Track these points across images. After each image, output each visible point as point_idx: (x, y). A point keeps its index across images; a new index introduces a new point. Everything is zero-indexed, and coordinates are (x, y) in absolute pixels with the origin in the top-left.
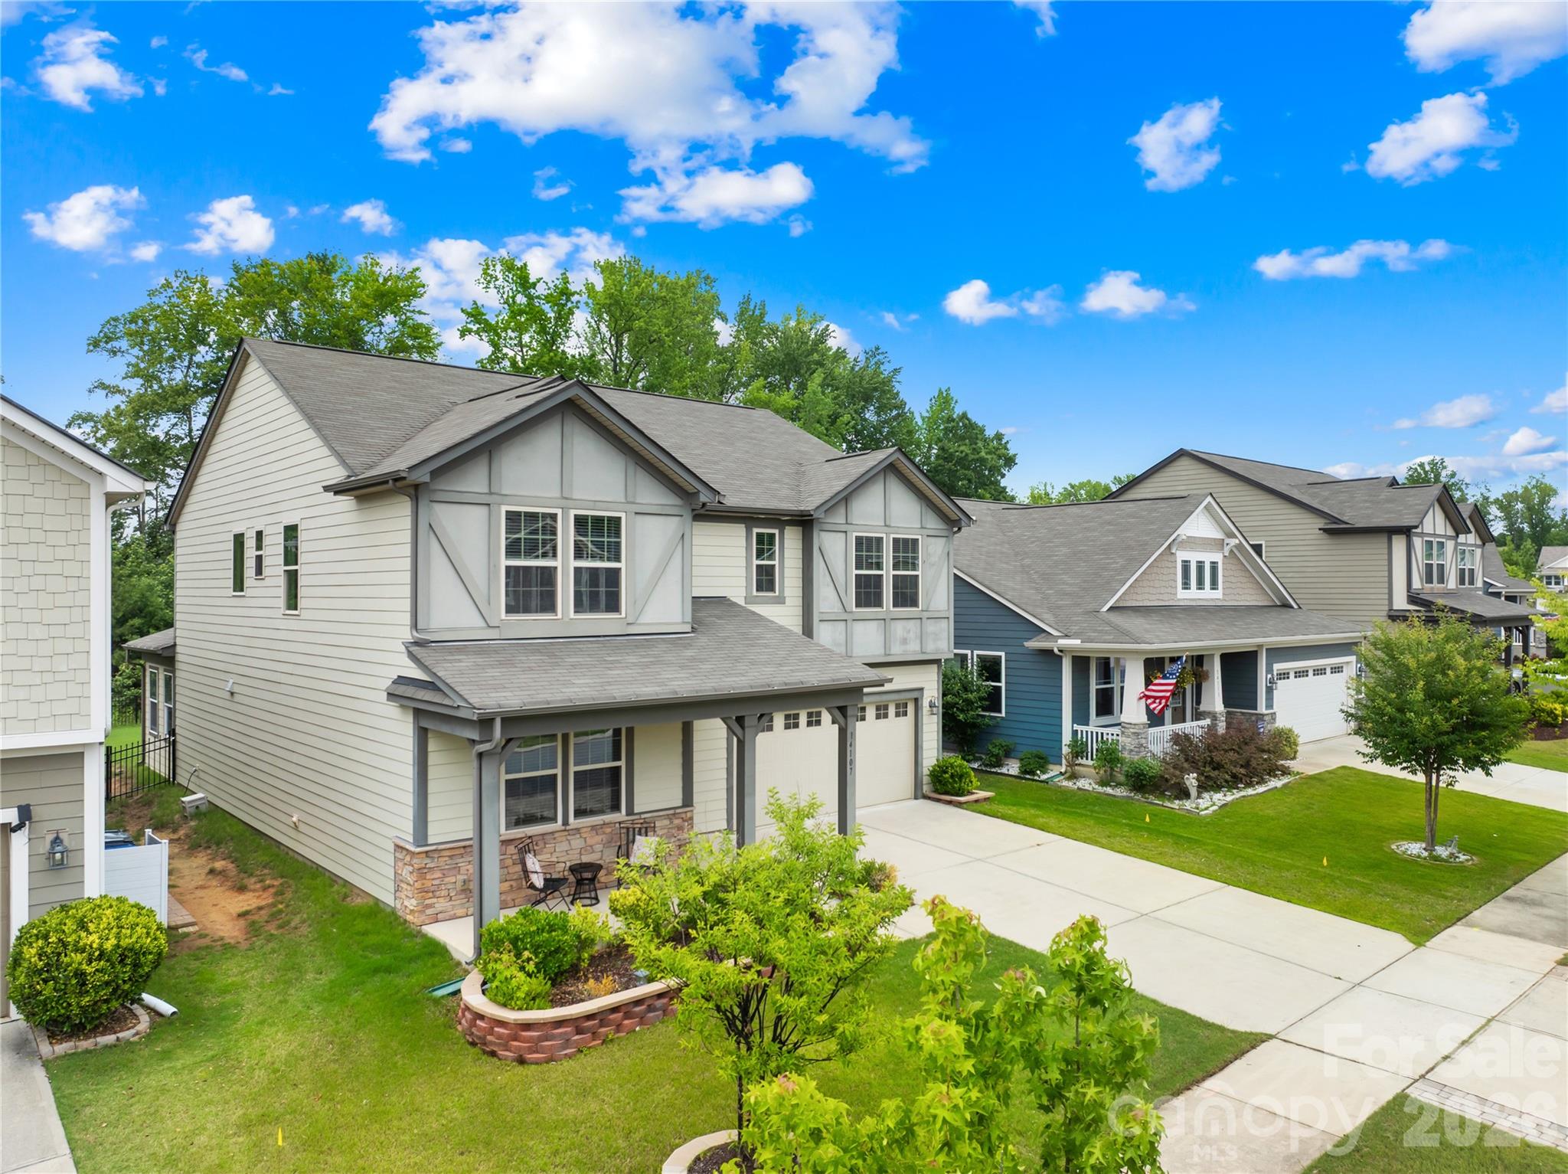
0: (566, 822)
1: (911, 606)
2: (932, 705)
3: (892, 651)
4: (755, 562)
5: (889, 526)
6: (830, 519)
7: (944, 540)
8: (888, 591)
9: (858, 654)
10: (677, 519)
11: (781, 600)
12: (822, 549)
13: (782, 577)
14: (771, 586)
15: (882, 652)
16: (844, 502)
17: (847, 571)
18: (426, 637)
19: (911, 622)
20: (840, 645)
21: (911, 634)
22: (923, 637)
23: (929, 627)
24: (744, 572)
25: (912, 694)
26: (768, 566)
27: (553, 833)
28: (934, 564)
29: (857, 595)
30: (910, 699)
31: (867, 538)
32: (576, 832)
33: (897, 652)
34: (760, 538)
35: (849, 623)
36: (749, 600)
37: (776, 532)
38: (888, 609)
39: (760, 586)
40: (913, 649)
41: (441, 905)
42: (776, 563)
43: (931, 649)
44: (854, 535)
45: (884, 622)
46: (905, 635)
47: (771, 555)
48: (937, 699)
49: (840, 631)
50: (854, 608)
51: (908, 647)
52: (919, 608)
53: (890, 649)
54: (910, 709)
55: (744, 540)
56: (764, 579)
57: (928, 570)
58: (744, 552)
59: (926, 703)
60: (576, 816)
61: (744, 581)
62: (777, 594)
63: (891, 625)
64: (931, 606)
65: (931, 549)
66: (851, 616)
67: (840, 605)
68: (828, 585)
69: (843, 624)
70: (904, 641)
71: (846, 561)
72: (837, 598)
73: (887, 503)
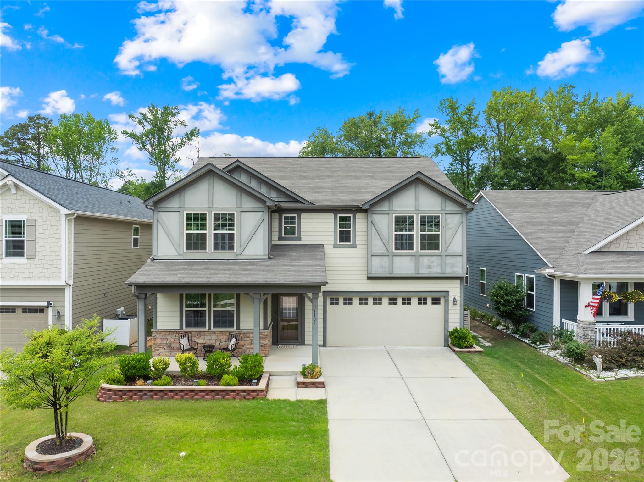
0: (210, 328)
1: (435, 249)
2: (454, 300)
3: (420, 272)
4: (339, 229)
5: (418, 210)
6: (379, 208)
7: (459, 216)
8: (417, 242)
9: (398, 272)
10: (261, 213)
11: (354, 246)
12: (374, 222)
13: (355, 236)
14: (348, 240)
15: (414, 272)
16: (388, 200)
17: (389, 233)
18: (155, 258)
19: (435, 258)
20: (385, 267)
21: (435, 264)
22: (443, 265)
23: (449, 260)
24: (333, 234)
25: (444, 294)
26: (346, 231)
27: (204, 332)
28: (451, 228)
29: (396, 244)
30: (441, 296)
31: (403, 217)
32: (214, 332)
33: (424, 272)
34: (342, 219)
35: (391, 257)
36: (335, 246)
37: (351, 216)
38: (417, 251)
39: (342, 240)
40: (436, 271)
41: (161, 350)
42: (351, 229)
43: (449, 272)
44: (394, 215)
45: (414, 257)
46: (430, 264)
47: (348, 226)
48: (459, 298)
49: (385, 261)
50: (394, 250)
51: (432, 270)
52: (440, 250)
53: (419, 270)
54: (442, 301)
55: (332, 220)
56: (345, 237)
57: (447, 231)
58: (333, 225)
59: (451, 299)
60: (214, 327)
61: (332, 238)
62: (351, 243)
63: (419, 259)
64: (449, 250)
65: (449, 221)
66: (392, 254)
67: (385, 248)
68: (377, 239)
69: (387, 258)
70: (429, 267)
71: (389, 228)
72: (383, 245)
73: (417, 199)
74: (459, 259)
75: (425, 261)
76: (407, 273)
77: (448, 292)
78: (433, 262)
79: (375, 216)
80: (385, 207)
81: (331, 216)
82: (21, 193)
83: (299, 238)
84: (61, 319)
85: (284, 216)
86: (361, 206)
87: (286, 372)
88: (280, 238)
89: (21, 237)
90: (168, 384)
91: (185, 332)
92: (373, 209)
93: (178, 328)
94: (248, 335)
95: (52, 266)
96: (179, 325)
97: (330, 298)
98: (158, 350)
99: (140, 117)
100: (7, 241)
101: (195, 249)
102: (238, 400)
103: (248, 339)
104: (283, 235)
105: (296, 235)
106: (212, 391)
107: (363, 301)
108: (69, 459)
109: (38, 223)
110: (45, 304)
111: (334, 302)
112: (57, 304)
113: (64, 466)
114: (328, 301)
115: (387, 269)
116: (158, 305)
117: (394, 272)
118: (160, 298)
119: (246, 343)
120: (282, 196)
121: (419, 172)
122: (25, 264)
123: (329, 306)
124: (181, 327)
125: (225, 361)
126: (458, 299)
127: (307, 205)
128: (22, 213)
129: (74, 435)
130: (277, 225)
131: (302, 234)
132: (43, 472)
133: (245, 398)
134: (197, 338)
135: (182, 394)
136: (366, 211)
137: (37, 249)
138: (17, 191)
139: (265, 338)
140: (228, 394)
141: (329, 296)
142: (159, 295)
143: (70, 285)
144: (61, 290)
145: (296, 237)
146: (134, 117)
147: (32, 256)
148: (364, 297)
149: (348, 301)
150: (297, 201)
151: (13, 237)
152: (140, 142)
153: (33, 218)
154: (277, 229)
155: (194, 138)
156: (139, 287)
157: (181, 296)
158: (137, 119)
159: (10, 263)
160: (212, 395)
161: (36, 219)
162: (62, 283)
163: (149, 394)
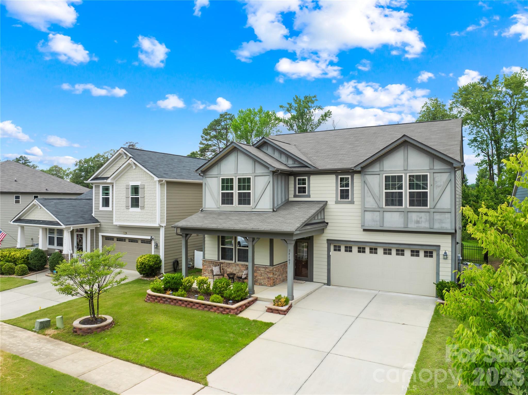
0: (235, 262)
1: (423, 206)
2: (445, 254)
3: (409, 227)
4: (340, 188)
5: (407, 170)
6: (371, 170)
7: (448, 174)
8: (406, 199)
9: (387, 226)
10: (268, 177)
11: (352, 202)
12: (366, 182)
13: (353, 194)
14: (347, 197)
15: (403, 226)
16: (378, 162)
17: (380, 191)
18: (204, 210)
19: (423, 214)
20: (376, 221)
21: (423, 219)
22: (432, 221)
23: (437, 216)
24: (335, 192)
25: (435, 248)
26: (346, 190)
27: (232, 264)
28: (439, 186)
29: (386, 201)
30: (433, 250)
31: (392, 176)
32: (238, 265)
33: (412, 226)
34: (342, 179)
35: (381, 213)
36: (337, 202)
37: (350, 176)
38: (406, 207)
39: (342, 197)
40: (424, 226)
41: (207, 274)
42: (350, 188)
43: (437, 227)
44: (384, 175)
45: (403, 213)
46: (418, 219)
47: (347, 185)
48: (450, 252)
49: (377, 216)
50: (384, 206)
51: (420, 225)
52: (429, 207)
53: (407, 225)
54: (435, 254)
55: (334, 181)
56: (344, 195)
57: (435, 189)
58: (335, 185)
59: (442, 253)
60: (238, 261)
61: (334, 196)
62: (350, 200)
63: (408, 214)
64: (438, 206)
65: (436, 179)
66: (382, 210)
67: (376, 205)
68: (370, 197)
69: (378, 213)
70: (418, 222)
71: (379, 186)
72: (374, 202)
73: (406, 160)
74: (448, 215)
75: (414, 217)
76: (396, 227)
77: (439, 246)
78: (421, 218)
79: (367, 176)
80: (376, 168)
81: (333, 177)
82: (137, 168)
83: (309, 196)
84: (158, 248)
85: (297, 178)
86: (352, 168)
87: (269, 299)
88: (295, 196)
89: (137, 195)
90: (182, 296)
91: (220, 263)
92: (366, 170)
93: (217, 259)
94: (259, 269)
95: (152, 214)
96: (217, 257)
97: (334, 246)
98: (205, 274)
99: (288, 106)
100: (132, 198)
101: (244, 204)
102: (217, 313)
103: (259, 272)
104: (297, 194)
105: (307, 193)
106: (203, 304)
107: (361, 250)
108: (89, 329)
109: (146, 187)
110: (149, 238)
111: (337, 249)
112: (156, 238)
113: (86, 332)
114: (332, 248)
115: (378, 223)
116: (206, 242)
117: (384, 226)
118: (207, 238)
119: (258, 275)
120: (296, 163)
121: (404, 136)
122: (140, 212)
123: (332, 252)
124: (219, 260)
125: (221, 285)
126: (449, 254)
127: (312, 169)
128: (137, 181)
129: (103, 316)
130: (293, 186)
131: (311, 192)
132: (76, 333)
133: (222, 312)
134: (228, 268)
135: (186, 303)
136: (359, 172)
137: (145, 203)
138: (136, 167)
139: (270, 273)
140: (212, 308)
141: (333, 244)
142: (206, 236)
143: (163, 227)
144: (157, 229)
145: (306, 195)
146: (283, 107)
147: (143, 208)
148: (362, 247)
149: (349, 249)
150: (307, 167)
151: (135, 195)
152: (289, 124)
153: (143, 184)
154: (293, 189)
155: (327, 118)
156: (183, 229)
157: (219, 237)
158: (286, 108)
159: (133, 212)
160: (202, 307)
161: (145, 184)
162: (156, 225)
163: (169, 300)
